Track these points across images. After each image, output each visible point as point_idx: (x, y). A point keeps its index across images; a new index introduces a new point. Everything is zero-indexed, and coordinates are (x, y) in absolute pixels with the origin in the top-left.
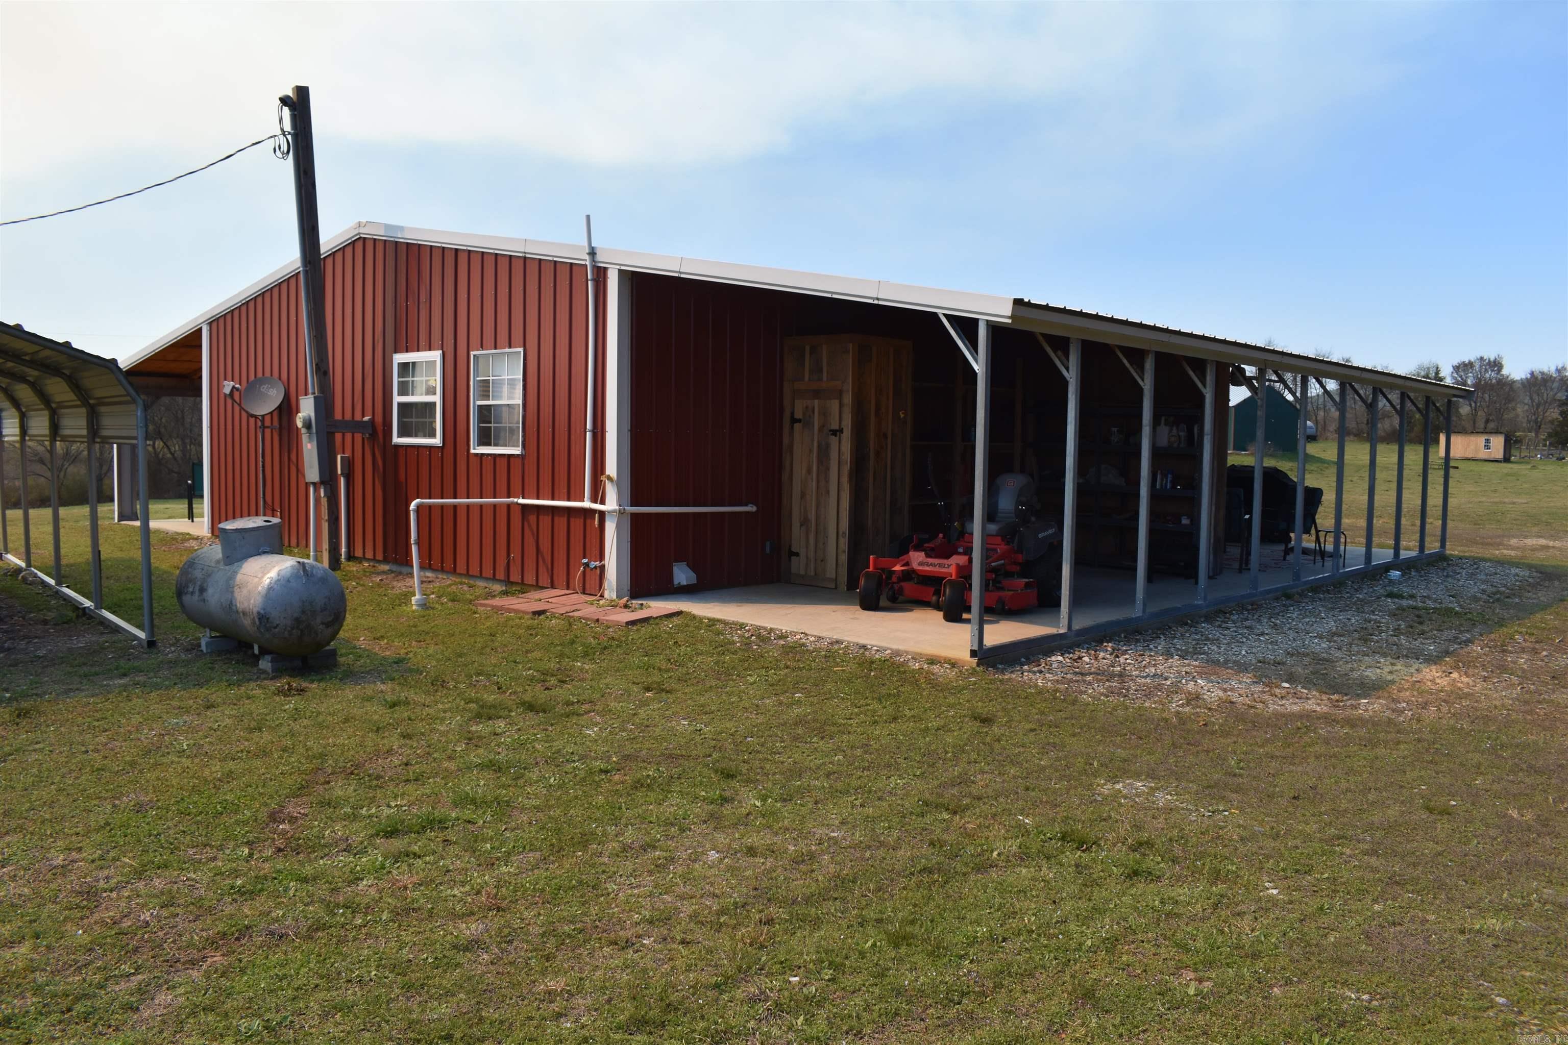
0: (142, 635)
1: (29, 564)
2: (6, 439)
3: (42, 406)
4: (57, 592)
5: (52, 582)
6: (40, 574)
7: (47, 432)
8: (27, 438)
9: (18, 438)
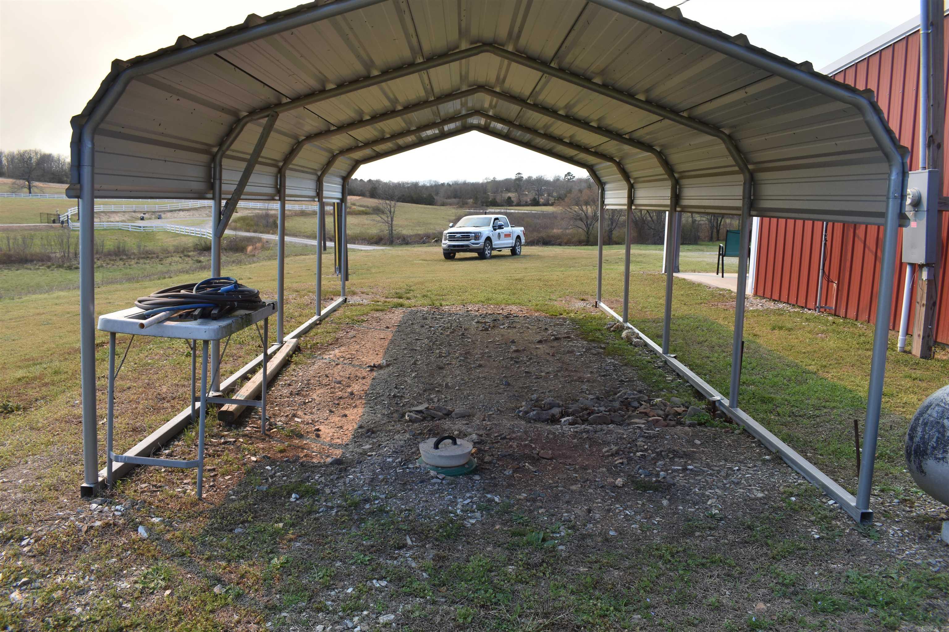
0: (852, 501)
1: (626, 320)
2: (608, 207)
3: (666, 176)
4: (666, 362)
5: (660, 350)
6: (641, 335)
7: (668, 202)
8: (633, 207)
9: (626, 207)
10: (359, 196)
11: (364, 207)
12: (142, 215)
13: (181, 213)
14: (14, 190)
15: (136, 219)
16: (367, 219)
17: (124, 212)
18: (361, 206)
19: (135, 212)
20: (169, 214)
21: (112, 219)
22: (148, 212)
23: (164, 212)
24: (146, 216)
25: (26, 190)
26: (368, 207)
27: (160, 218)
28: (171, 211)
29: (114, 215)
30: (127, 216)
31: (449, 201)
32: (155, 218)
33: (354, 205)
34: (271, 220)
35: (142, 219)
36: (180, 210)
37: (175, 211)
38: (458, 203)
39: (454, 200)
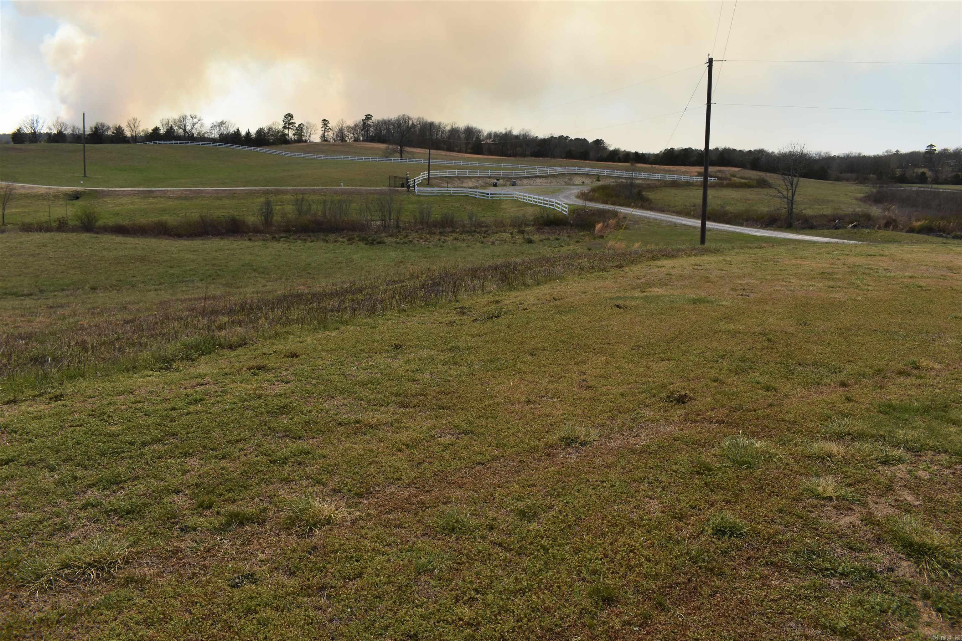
10: (739, 167)
11: (746, 179)
12: (495, 181)
13: (539, 180)
14: (387, 154)
15: (490, 185)
16: (751, 194)
17: (479, 177)
18: (742, 178)
19: (489, 177)
20: (525, 181)
21: (465, 185)
22: (503, 178)
23: (521, 178)
24: (501, 182)
25: (398, 155)
26: (751, 179)
27: (514, 184)
28: (528, 177)
29: (468, 181)
30: (481, 182)
31: (844, 175)
32: (510, 185)
33: (734, 176)
34: (636, 191)
35: (495, 185)
36: (537, 177)
37: (532, 177)
38: (857, 179)
39: (849, 175)
